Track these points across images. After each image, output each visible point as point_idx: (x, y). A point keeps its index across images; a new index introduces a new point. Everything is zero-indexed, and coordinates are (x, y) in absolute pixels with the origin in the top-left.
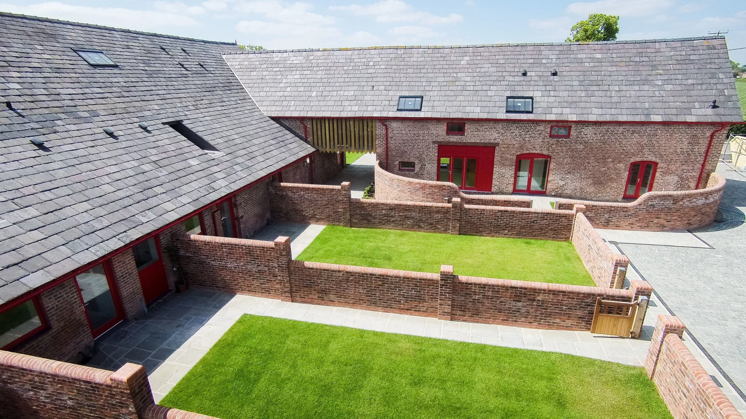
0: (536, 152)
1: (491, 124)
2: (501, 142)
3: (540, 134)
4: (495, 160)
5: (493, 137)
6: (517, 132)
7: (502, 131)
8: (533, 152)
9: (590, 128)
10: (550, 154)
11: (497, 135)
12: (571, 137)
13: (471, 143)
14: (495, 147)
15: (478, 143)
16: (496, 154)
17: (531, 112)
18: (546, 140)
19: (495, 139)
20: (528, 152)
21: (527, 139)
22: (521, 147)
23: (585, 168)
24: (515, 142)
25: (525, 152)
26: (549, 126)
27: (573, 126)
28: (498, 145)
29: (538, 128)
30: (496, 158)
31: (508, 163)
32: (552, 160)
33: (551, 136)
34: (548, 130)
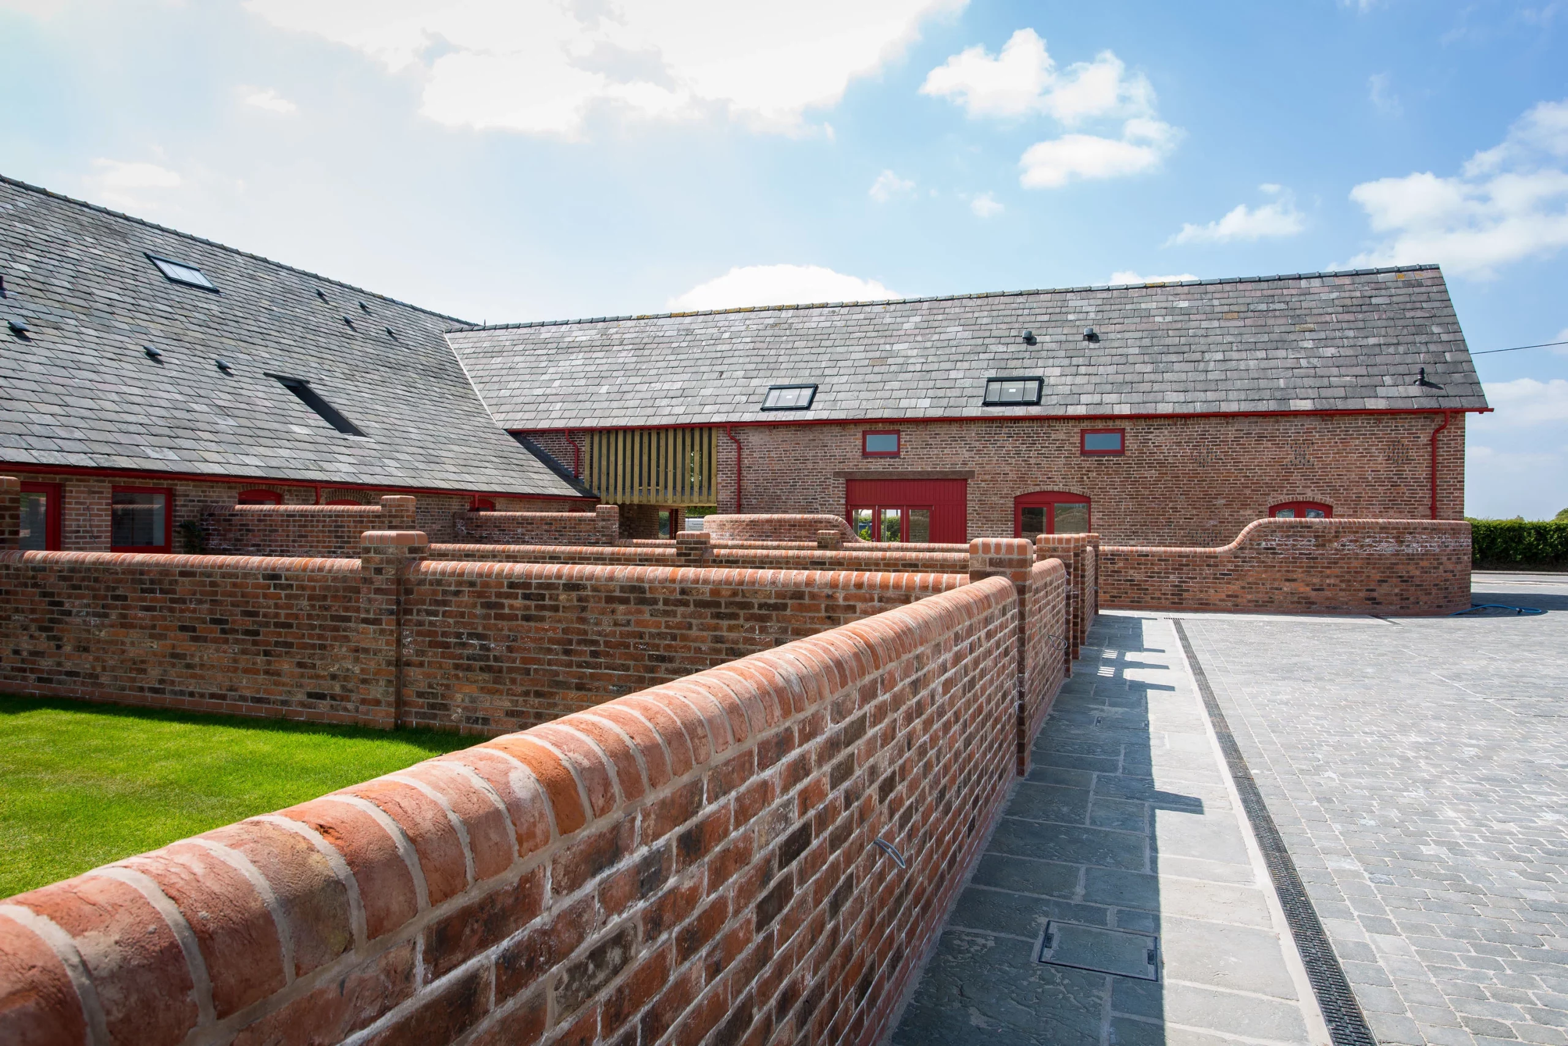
0: (1056, 489)
1: (954, 429)
2: (977, 469)
3: (1059, 449)
4: (969, 510)
5: (959, 460)
6: (1009, 445)
7: (977, 444)
8: (1050, 488)
9: (1166, 432)
10: (1087, 492)
11: (967, 455)
12: (1128, 453)
13: (915, 472)
14: (966, 480)
15: (928, 473)
16: (969, 497)
17: (1037, 403)
18: (1074, 461)
19: (965, 464)
20: (1037, 489)
21: (1032, 461)
22: (1022, 479)
23: (1169, 522)
24: (1007, 469)
25: (1031, 489)
26: (1077, 430)
27: (1128, 429)
28: (973, 477)
29: (1053, 436)
30: (969, 504)
31: (995, 516)
32: (1093, 505)
33: (1084, 453)
34: (1077, 439)
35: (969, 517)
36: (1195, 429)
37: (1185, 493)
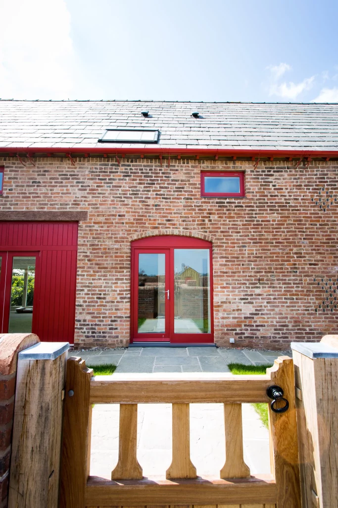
0: (176, 232)
1: (66, 166)
2: (90, 210)
3: (179, 190)
4: (80, 256)
5: (70, 199)
6: (126, 184)
7: (91, 183)
8: (169, 231)
9: (286, 175)
10: (209, 237)
11: (79, 194)
12: (249, 196)
13: (18, 213)
14: (77, 222)
15: (34, 213)
16: (80, 241)
17: (156, 142)
18: (195, 202)
19: (76, 204)
20: (156, 232)
21: (151, 202)
22: (139, 221)
23: (294, 268)
24: (123, 210)
25: (150, 232)
26: (197, 170)
27: (248, 171)
28: (85, 219)
29: (173, 177)
30: (80, 249)
31: (109, 262)
32: (216, 250)
33: (203, 195)
34: (197, 180)
35: (79, 264)
36: (315, 172)
37: (309, 238)
